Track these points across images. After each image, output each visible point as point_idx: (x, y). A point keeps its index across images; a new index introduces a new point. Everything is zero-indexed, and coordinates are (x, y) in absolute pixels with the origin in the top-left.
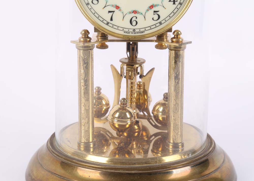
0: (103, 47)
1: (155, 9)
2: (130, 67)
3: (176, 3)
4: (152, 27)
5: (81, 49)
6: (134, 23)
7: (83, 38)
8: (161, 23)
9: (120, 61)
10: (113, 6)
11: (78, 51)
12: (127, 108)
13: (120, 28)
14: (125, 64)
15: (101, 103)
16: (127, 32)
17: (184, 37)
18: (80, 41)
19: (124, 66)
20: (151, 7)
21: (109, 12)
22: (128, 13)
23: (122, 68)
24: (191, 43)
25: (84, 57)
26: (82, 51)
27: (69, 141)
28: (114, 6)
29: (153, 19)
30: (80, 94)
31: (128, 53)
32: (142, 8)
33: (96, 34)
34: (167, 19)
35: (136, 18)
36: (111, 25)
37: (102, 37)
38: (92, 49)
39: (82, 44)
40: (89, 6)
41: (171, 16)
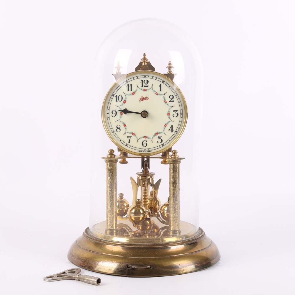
0: (124, 162)
1: (159, 135)
3: (173, 131)
4: (157, 148)
5: (109, 162)
6: (145, 145)
7: (109, 155)
8: (163, 145)
10: (130, 133)
11: (106, 164)
12: (141, 206)
13: (135, 148)
14: (141, 176)
15: (123, 205)
16: (140, 151)
17: (179, 155)
18: (108, 157)
19: (139, 177)
20: (157, 134)
21: (128, 137)
22: (140, 138)
23: (138, 179)
24: (185, 159)
25: (110, 168)
26: (109, 164)
27: (99, 230)
29: (158, 142)
30: (107, 195)
31: (143, 168)
32: (150, 135)
33: (119, 152)
34: (167, 142)
35: (146, 141)
36: (129, 146)
38: (116, 163)
39: (109, 159)
40: (114, 133)
41: (170, 140)
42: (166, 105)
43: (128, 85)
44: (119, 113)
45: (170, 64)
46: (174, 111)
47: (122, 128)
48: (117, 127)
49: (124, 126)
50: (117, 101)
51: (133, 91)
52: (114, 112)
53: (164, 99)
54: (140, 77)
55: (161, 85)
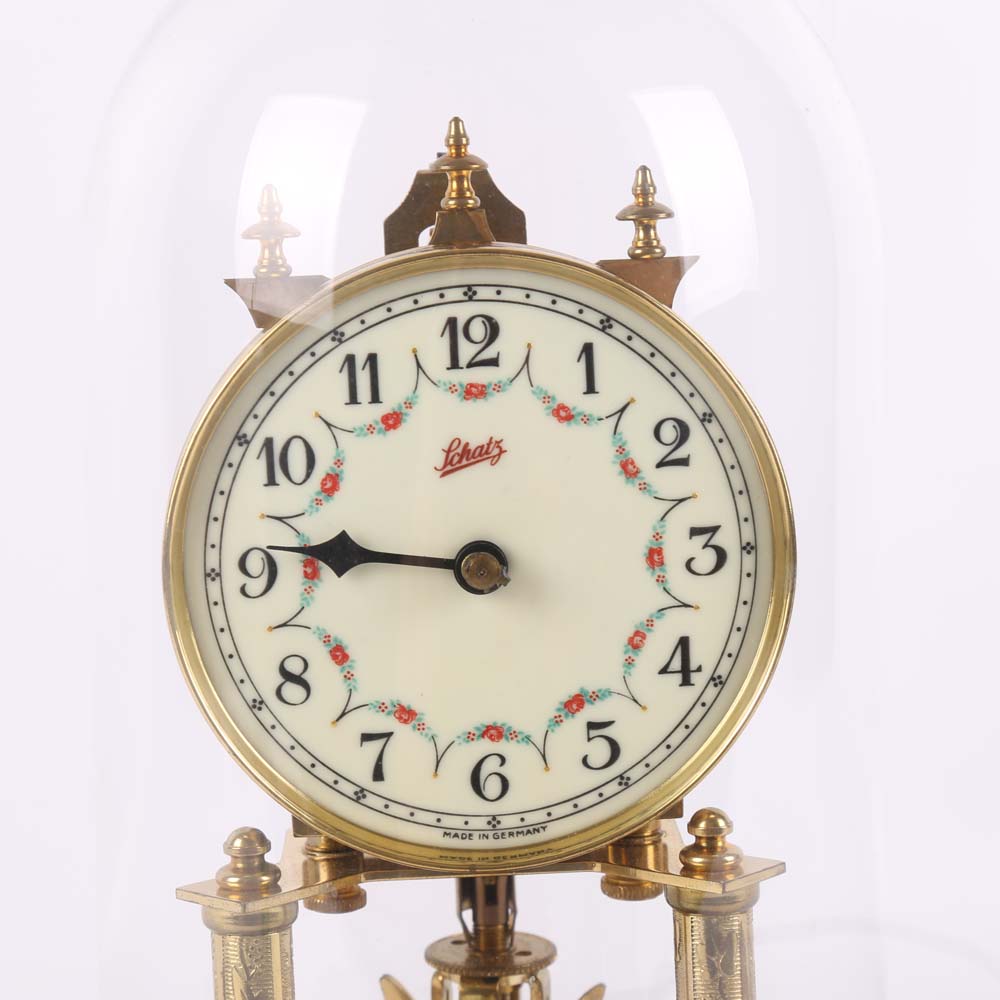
1: (592, 713)
2: (478, 986)
3: (695, 677)
4: (583, 802)
5: (232, 928)
6: (492, 787)
7: (236, 870)
8: (624, 781)
9: (430, 959)
10: (382, 707)
11: (213, 942)
13: (420, 816)
14: (456, 972)
16: (460, 833)
18: (225, 891)
19: (447, 982)
20: (575, 706)
21: (367, 737)
22: (459, 737)
23: (438, 993)
24: (784, 871)
25: (248, 970)
26: (233, 941)
28: (390, 708)
29: (585, 761)
31: (468, 915)
32: (529, 713)
33: (302, 843)
34: (653, 760)
35: (499, 760)
36: (379, 804)
37: (335, 855)
38: (285, 927)
39: (233, 906)
40: (264, 715)
41: (674, 741)
42: (630, 491)
43: (350, 360)
44: (291, 567)
45: (644, 190)
46: (695, 532)
47: (323, 673)
48: (283, 671)
49: (332, 663)
50: (271, 481)
51: (391, 399)
52: (255, 563)
53: (621, 450)
54: (433, 298)
55: (588, 350)
